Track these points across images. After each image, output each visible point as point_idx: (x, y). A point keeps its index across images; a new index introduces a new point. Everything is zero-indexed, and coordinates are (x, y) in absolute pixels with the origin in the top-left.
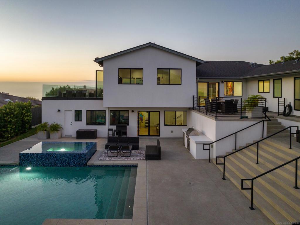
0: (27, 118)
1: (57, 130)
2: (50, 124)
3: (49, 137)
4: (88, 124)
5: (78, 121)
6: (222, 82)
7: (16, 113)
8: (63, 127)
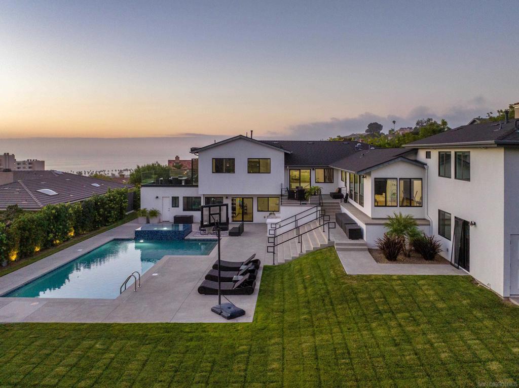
0: (124, 205)
1: (156, 216)
2: (149, 210)
3: (148, 222)
4: (184, 210)
5: (175, 207)
6: (313, 169)
7: (117, 200)
8: (161, 212)
